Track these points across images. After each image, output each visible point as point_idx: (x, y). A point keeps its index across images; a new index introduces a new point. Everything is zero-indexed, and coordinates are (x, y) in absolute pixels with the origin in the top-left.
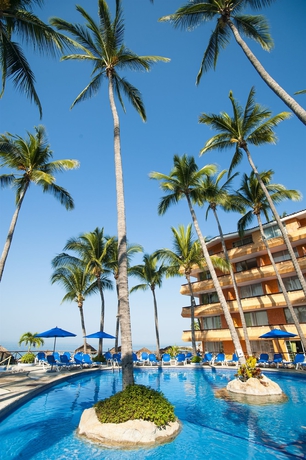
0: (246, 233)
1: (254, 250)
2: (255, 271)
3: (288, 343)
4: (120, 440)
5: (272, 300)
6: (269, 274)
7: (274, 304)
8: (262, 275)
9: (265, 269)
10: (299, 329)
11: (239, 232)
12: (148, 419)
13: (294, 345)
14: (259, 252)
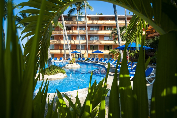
0: (71, 16)
1: (72, 23)
2: (71, 31)
3: (76, 55)
4: (56, 78)
5: (74, 42)
6: (75, 33)
7: (75, 43)
8: (73, 33)
9: (74, 31)
10: (80, 51)
11: (68, 15)
12: (62, 73)
13: (78, 55)
14: (74, 25)
